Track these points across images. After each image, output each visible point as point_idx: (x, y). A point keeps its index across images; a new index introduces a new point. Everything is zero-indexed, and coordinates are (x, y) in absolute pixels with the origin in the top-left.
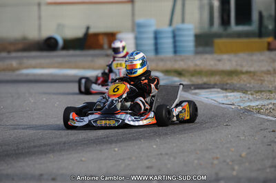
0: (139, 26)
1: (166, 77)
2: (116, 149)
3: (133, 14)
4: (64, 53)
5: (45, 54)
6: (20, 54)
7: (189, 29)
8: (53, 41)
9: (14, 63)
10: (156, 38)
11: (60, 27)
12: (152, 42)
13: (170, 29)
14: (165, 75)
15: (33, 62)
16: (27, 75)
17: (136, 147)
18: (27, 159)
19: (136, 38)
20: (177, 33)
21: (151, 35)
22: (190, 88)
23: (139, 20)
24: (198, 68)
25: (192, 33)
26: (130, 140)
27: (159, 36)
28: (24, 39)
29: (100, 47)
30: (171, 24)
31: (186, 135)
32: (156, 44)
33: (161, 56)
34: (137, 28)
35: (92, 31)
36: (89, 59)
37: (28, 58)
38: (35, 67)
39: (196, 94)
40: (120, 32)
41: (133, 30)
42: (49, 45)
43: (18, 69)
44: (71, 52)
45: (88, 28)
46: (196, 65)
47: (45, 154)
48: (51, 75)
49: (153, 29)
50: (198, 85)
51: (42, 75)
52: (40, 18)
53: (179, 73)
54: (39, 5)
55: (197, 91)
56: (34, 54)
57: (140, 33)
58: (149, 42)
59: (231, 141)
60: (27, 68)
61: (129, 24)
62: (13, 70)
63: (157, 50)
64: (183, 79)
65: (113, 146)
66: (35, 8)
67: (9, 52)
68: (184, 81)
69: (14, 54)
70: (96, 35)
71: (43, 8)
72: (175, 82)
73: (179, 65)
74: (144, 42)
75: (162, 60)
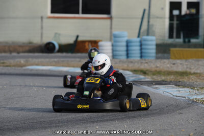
0: (115, 36)
1: (134, 75)
2: (97, 127)
3: (111, 28)
4: (59, 54)
6: (26, 54)
7: (152, 40)
8: (51, 45)
9: (23, 61)
10: (127, 46)
11: (57, 35)
12: (125, 48)
13: (138, 39)
14: (134, 73)
15: (36, 61)
16: (32, 70)
17: (112, 126)
18: (31, 132)
19: (113, 46)
20: (143, 42)
21: (125, 44)
22: (152, 84)
23: (115, 32)
24: (158, 69)
25: (154, 43)
26: (107, 120)
27: (129, 44)
28: (30, 43)
30: (138, 37)
31: (148, 118)
32: (127, 50)
33: (131, 59)
34: (114, 38)
35: (80, 39)
36: (78, 60)
37: (33, 57)
38: (37, 65)
39: (156, 88)
41: (111, 40)
42: (48, 48)
43: (24, 66)
44: (64, 54)
45: (78, 37)
46: (157, 67)
47: (45, 129)
48: (49, 70)
49: (126, 39)
50: (158, 81)
51: (42, 70)
52: (42, 28)
53: (144, 73)
54: (42, 18)
55: (157, 86)
56: (37, 54)
57: (116, 41)
58: (122, 49)
59: (182, 124)
60: (32, 65)
61: (108, 35)
62: (22, 66)
63: (128, 55)
64: (147, 76)
65: (95, 124)
66: (40, 20)
67: (18, 53)
68: (148, 78)
69: (22, 54)
70: (84, 42)
71: (45, 20)
73: (144, 67)
74: (118, 48)
75: (132, 62)
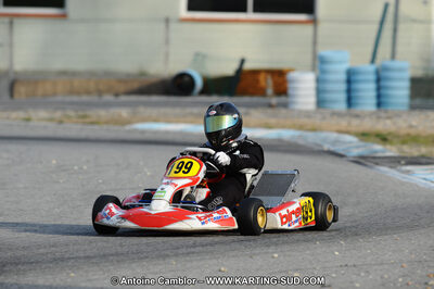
0: (323, 61)
1: (362, 144)
2: (276, 255)
3: (315, 43)
4: (204, 98)
5: (173, 99)
6: (133, 98)
7: (401, 70)
8: (186, 79)
9: (124, 113)
10: (349, 82)
11: (199, 57)
12: (343, 87)
13: (372, 68)
14: (362, 140)
15: (154, 112)
16: (143, 132)
17: (308, 252)
19: (318, 81)
20: (383, 74)
21: (343, 77)
22: (399, 162)
23: (324, 52)
24: (413, 132)
25: (407, 75)
27: (354, 78)
28: (143, 74)
30: (373, 61)
31: (386, 237)
32: (349, 91)
33: (357, 110)
34: (319, 64)
35: (248, 66)
36: (243, 110)
37: (146, 104)
38: (156, 120)
39: (408, 172)
40: (292, 70)
41: (313, 69)
42: (180, 85)
43: (129, 122)
44: (214, 99)
45: (243, 61)
46: (411, 126)
48: (181, 133)
49: (344, 67)
50: (413, 158)
51: (167, 132)
52: (167, 42)
53: (384, 138)
54: (167, 21)
55: (409, 168)
56: (155, 98)
57: (324, 72)
58: (337, 88)
60: (144, 120)
61: (308, 58)
62: (123, 123)
63: (350, 101)
64: (388, 147)
65: (271, 249)
66: (162, 26)
67: (117, 95)
68: (390, 150)
69: (124, 98)
70: (255, 73)
71: (173, 26)
72: (376, 152)
73: (385, 126)
74: (329, 86)
75: (357, 116)
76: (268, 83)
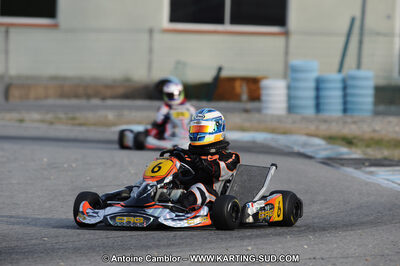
0: (295, 70)
1: (329, 146)
2: (250, 248)
3: (287, 53)
5: (156, 103)
6: (118, 102)
7: (366, 79)
9: (111, 116)
10: (318, 89)
11: (180, 65)
12: (312, 93)
13: (339, 77)
14: (329, 143)
15: (138, 115)
17: (279, 246)
19: (289, 88)
20: (350, 83)
21: (312, 84)
22: (363, 164)
23: (295, 61)
24: (376, 136)
25: (371, 83)
27: (322, 86)
28: (128, 80)
29: (236, 98)
30: (340, 70)
31: (352, 232)
32: (317, 98)
33: (325, 115)
34: (290, 73)
35: (225, 74)
37: (130, 108)
38: (139, 123)
39: (371, 173)
40: (265, 78)
41: (285, 76)
45: (220, 69)
46: (374, 131)
49: (315, 75)
50: (376, 160)
52: (151, 51)
53: (349, 142)
54: (151, 31)
55: (373, 169)
56: (139, 103)
57: (295, 80)
58: (307, 95)
61: (279, 67)
62: (109, 125)
63: (318, 107)
64: (354, 149)
65: (246, 242)
66: (146, 36)
67: (104, 98)
68: (356, 153)
69: (110, 102)
70: (232, 80)
71: (157, 36)
72: (343, 154)
73: (350, 130)
74: (300, 93)
75: (325, 121)
76: (243, 90)
